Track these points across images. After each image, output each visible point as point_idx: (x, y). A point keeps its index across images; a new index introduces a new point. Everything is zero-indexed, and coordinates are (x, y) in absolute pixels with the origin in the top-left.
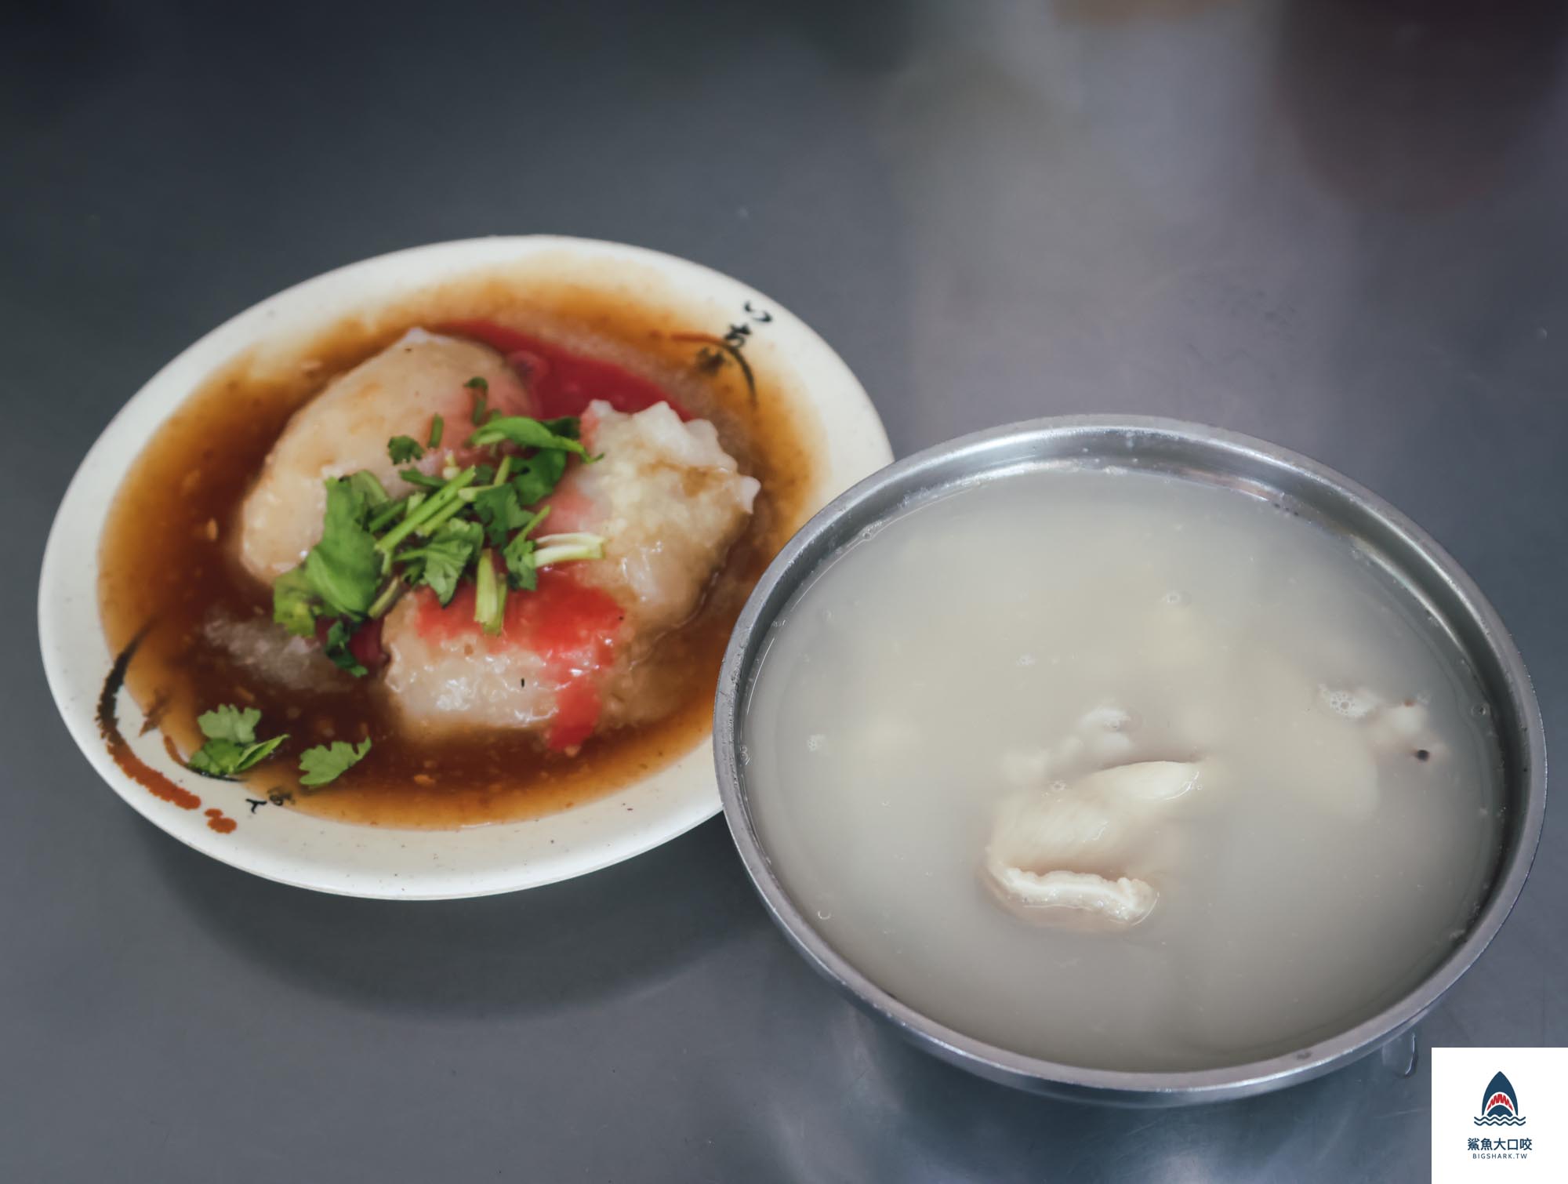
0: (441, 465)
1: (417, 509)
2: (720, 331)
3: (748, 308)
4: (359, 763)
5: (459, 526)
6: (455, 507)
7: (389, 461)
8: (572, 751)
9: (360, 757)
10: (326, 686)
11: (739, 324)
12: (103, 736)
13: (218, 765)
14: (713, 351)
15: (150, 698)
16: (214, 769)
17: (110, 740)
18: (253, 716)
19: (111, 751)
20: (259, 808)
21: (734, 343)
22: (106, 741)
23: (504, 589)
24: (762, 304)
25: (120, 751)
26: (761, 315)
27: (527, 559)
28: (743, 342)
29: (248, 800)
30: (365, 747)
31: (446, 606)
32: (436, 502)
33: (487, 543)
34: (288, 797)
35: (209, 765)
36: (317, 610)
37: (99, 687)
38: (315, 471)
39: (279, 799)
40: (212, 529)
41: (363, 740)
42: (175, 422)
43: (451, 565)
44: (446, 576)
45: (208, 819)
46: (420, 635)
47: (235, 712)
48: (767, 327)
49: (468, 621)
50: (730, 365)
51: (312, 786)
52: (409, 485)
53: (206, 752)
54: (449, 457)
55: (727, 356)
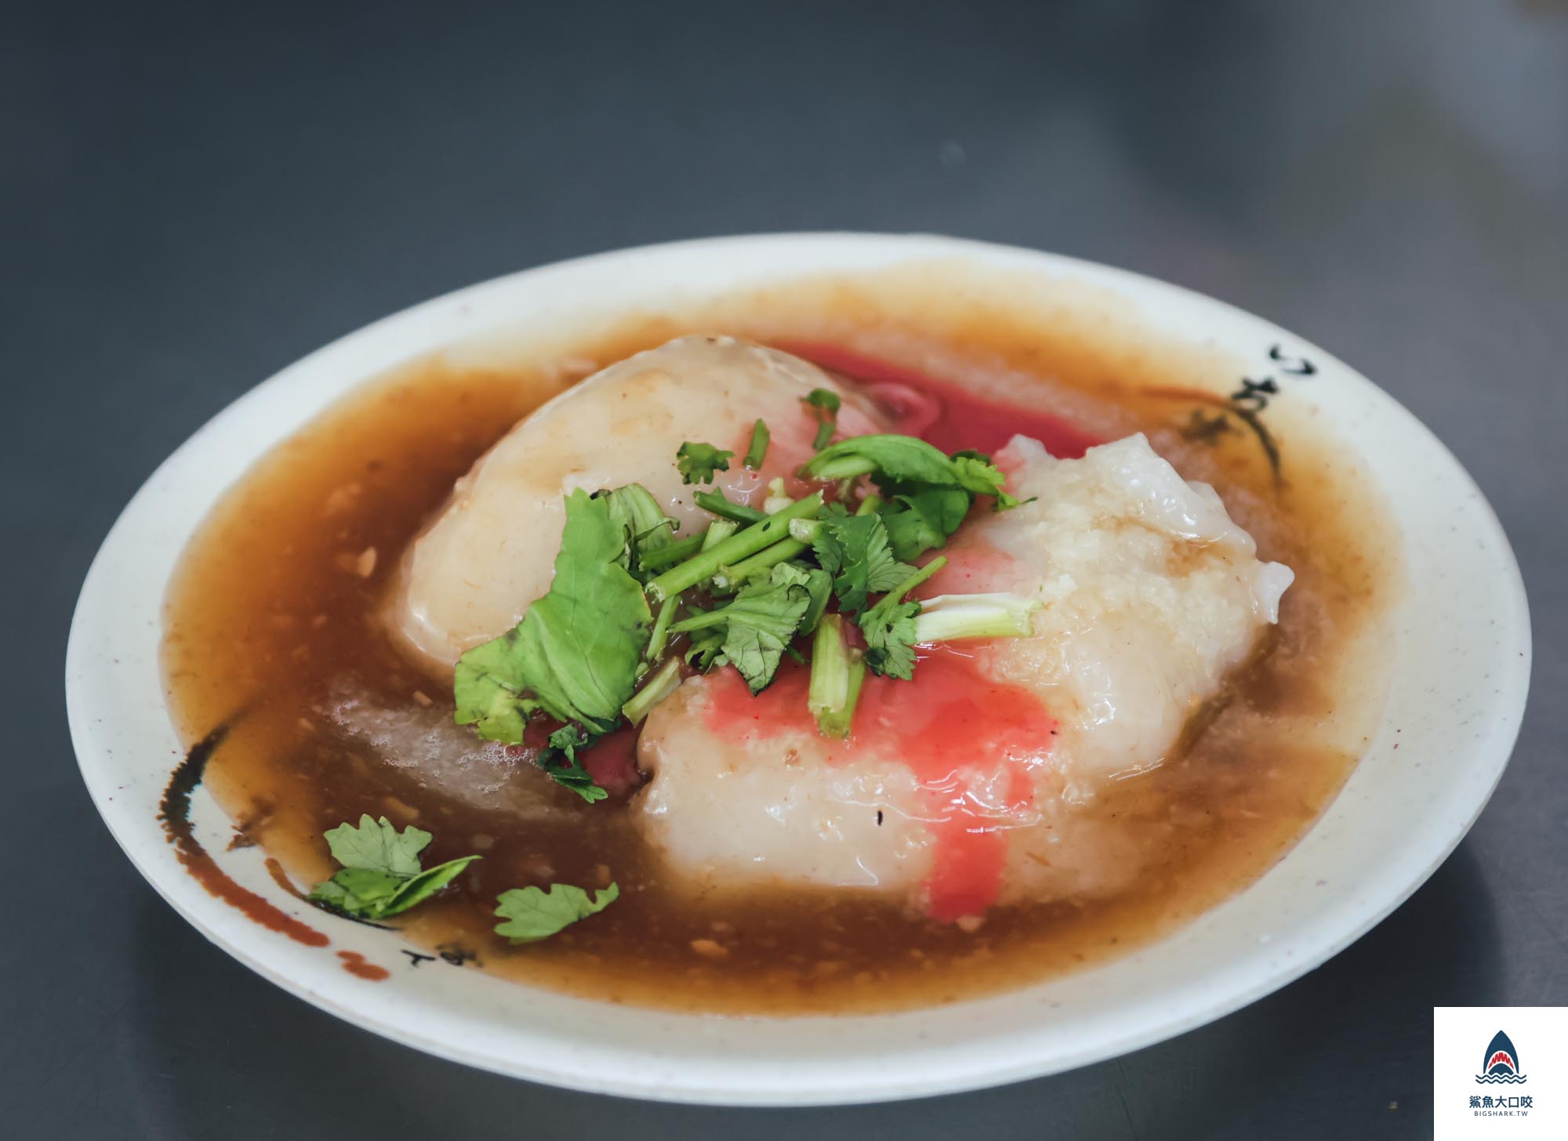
0: (764, 494)
1: (723, 542)
2: (1227, 385)
3: (1274, 354)
4: (595, 916)
5: (793, 574)
6: (786, 549)
7: (679, 477)
8: (970, 923)
9: (599, 906)
10: (539, 811)
11: (1258, 377)
12: (170, 840)
13: (357, 898)
14: (1211, 414)
15: (244, 807)
16: (350, 905)
17: (181, 845)
18: (417, 839)
19: (182, 859)
20: (422, 963)
21: (1248, 404)
22: (175, 846)
23: (859, 671)
24: (1297, 350)
25: (196, 860)
26: (1297, 365)
27: (902, 628)
28: (1263, 404)
29: (406, 952)
30: (606, 897)
31: (758, 692)
32: (754, 537)
33: (833, 606)
34: (472, 957)
35: (343, 898)
36: (528, 705)
37: (165, 781)
38: (553, 483)
39: (457, 956)
40: (368, 561)
41: (605, 887)
42: (296, 443)
43: (772, 633)
44: (763, 648)
45: (342, 961)
46: (715, 729)
47: (389, 829)
48: (1307, 382)
49: (798, 714)
50: (1239, 434)
51: (517, 939)
52: (706, 514)
53: (337, 882)
54: (777, 484)
55: (1234, 421)
